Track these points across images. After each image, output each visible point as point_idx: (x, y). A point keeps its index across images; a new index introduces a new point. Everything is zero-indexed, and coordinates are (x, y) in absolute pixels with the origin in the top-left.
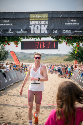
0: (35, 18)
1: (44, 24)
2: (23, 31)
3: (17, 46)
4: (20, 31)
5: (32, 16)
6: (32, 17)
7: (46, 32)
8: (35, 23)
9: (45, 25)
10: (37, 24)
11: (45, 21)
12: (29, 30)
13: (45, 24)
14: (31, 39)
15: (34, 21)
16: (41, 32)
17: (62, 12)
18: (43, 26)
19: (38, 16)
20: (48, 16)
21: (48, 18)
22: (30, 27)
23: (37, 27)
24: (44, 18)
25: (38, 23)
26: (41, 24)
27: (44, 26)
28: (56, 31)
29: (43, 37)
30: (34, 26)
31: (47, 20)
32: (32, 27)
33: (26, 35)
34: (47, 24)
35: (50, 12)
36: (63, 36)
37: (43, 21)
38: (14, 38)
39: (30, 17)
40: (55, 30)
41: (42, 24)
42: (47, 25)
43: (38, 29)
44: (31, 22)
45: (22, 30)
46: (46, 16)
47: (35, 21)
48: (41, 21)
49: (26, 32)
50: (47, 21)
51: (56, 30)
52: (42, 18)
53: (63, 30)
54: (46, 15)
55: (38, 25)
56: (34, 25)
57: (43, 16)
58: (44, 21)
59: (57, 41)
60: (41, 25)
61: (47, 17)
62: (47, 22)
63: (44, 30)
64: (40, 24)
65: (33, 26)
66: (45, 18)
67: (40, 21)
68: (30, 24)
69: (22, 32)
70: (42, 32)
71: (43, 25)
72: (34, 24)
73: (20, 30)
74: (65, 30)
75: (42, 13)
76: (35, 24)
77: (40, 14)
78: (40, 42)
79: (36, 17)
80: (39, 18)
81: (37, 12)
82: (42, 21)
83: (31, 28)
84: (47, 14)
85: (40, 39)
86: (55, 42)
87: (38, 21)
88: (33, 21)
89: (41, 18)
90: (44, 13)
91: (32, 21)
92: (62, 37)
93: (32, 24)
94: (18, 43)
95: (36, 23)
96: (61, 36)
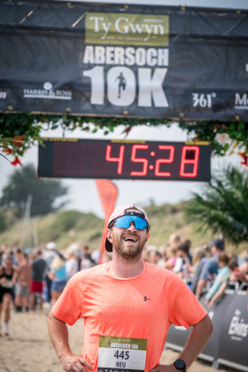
0: (110, 33)
1: (150, 63)
2: (55, 91)
3: (16, 162)
4: (42, 88)
5: (95, 22)
6: (97, 29)
7: (162, 101)
8: (109, 55)
9: (157, 66)
10: (116, 62)
11: (153, 51)
12: (80, 89)
13: (153, 63)
14: (87, 129)
15: (105, 46)
16: (136, 100)
17: (234, 11)
18: (144, 74)
19: (122, 23)
20: (171, 29)
21: (171, 36)
22: (86, 73)
23: (121, 78)
24: (152, 34)
25: (125, 57)
26: (139, 63)
27: (152, 73)
28: (206, 98)
29: (143, 122)
30: (106, 71)
31: (163, 47)
32: (95, 76)
33: (68, 109)
34: (166, 63)
35: (178, 8)
36: (236, 124)
37: (147, 48)
38: (8, 124)
39: (88, 26)
40: (200, 92)
41: (142, 63)
42: (163, 67)
43: (122, 85)
44: (89, 49)
45: (48, 86)
46: (158, 26)
47: (109, 49)
48: (136, 47)
49: (66, 96)
50: (166, 51)
51: (206, 92)
52: (144, 34)
53: (237, 96)
54: (162, 24)
55: (126, 65)
56: (107, 68)
57: (149, 24)
58: (150, 50)
59: (206, 143)
60: (135, 68)
61: (167, 32)
62: (164, 56)
63: (152, 90)
64: (131, 63)
65: (101, 69)
66: (159, 35)
67: (132, 50)
68: (86, 61)
69: (52, 96)
70: (144, 102)
71: (146, 66)
72: (102, 61)
73: (39, 86)
74: (245, 96)
75: (143, 13)
76: (109, 62)
77: (135, 17)
78: (129, 146)
79: (117, 28)
80: (130, 34)
81: (122, 6)
82: (142, 50)
83: (89, 78)
84: (166, 19)
85: (127, 131)
86: (200, 147)
87: (122, 49)
88: (102, 49)
89: (137, 34)
90: (154, 14)
91: (98, 48)
92: (232, 127)
93: (97, 62)
94: (25, 148)
95: (113, 59)
96: (228, 124)
